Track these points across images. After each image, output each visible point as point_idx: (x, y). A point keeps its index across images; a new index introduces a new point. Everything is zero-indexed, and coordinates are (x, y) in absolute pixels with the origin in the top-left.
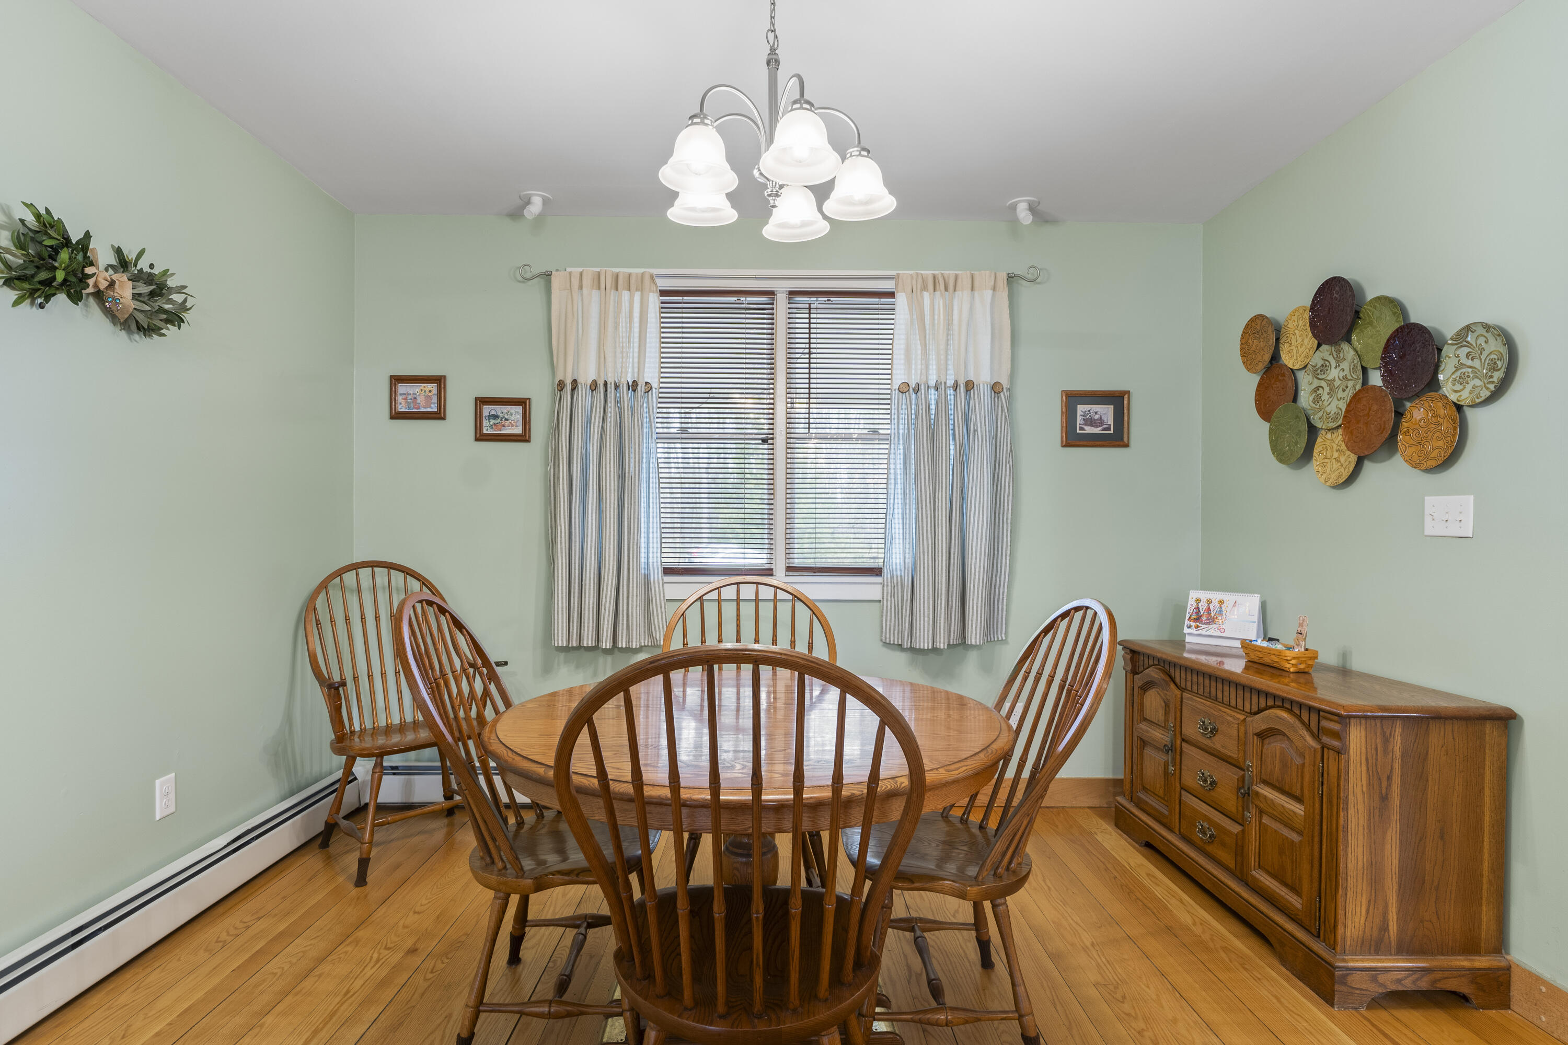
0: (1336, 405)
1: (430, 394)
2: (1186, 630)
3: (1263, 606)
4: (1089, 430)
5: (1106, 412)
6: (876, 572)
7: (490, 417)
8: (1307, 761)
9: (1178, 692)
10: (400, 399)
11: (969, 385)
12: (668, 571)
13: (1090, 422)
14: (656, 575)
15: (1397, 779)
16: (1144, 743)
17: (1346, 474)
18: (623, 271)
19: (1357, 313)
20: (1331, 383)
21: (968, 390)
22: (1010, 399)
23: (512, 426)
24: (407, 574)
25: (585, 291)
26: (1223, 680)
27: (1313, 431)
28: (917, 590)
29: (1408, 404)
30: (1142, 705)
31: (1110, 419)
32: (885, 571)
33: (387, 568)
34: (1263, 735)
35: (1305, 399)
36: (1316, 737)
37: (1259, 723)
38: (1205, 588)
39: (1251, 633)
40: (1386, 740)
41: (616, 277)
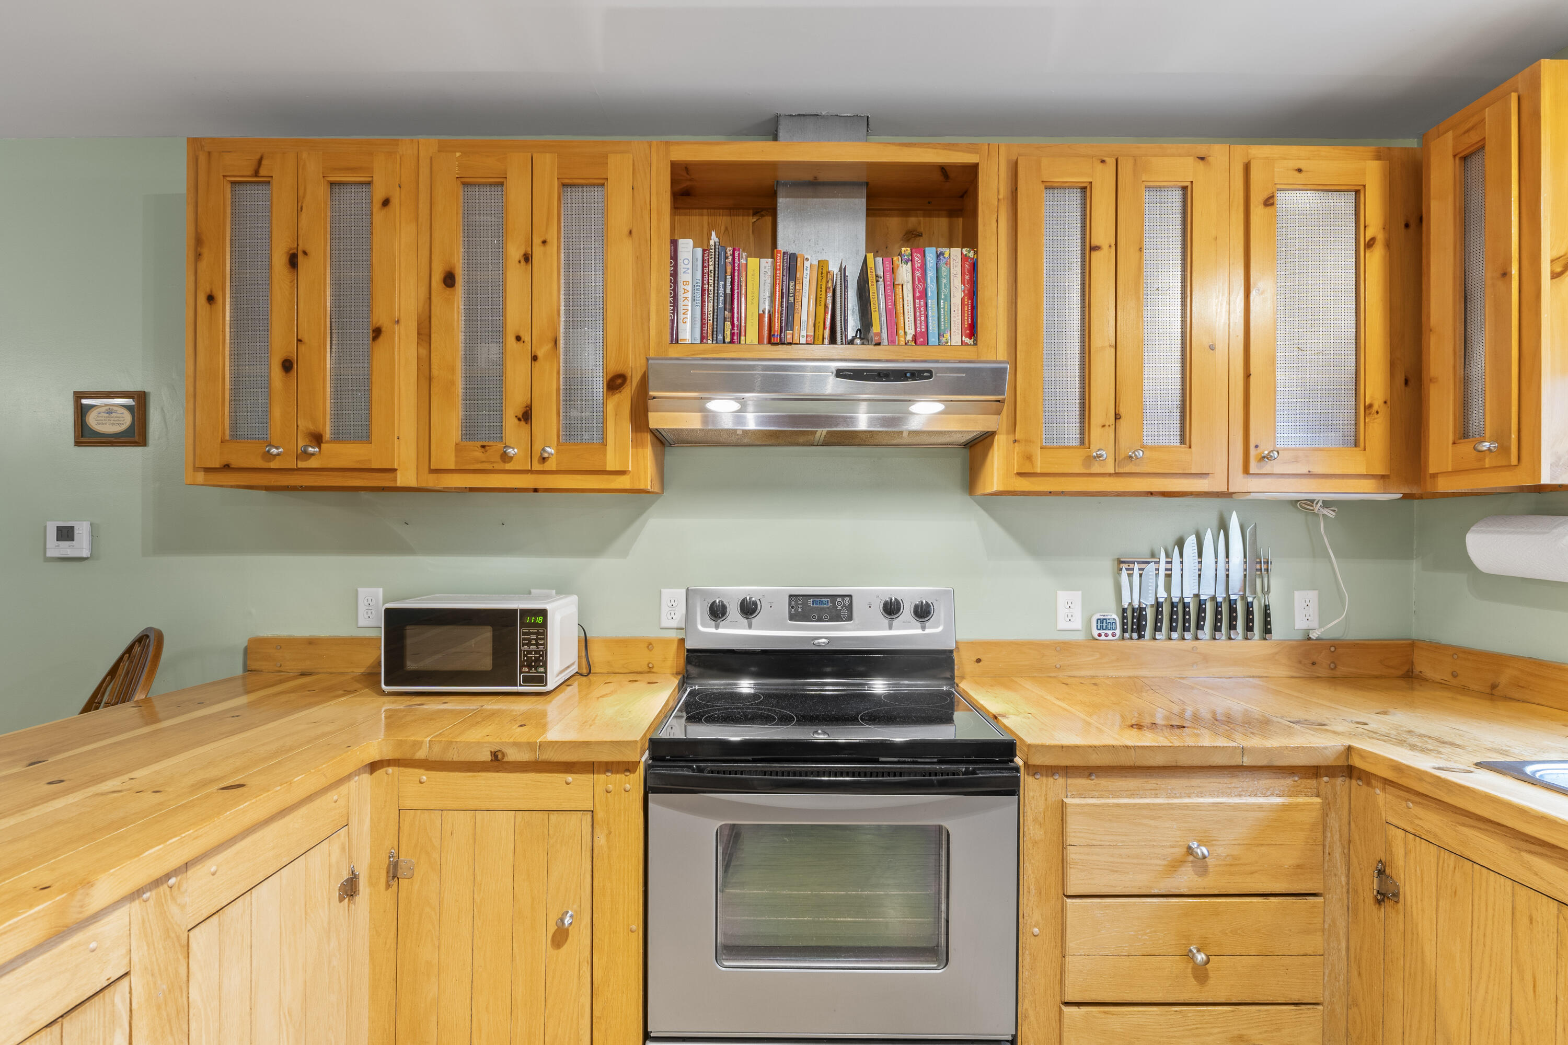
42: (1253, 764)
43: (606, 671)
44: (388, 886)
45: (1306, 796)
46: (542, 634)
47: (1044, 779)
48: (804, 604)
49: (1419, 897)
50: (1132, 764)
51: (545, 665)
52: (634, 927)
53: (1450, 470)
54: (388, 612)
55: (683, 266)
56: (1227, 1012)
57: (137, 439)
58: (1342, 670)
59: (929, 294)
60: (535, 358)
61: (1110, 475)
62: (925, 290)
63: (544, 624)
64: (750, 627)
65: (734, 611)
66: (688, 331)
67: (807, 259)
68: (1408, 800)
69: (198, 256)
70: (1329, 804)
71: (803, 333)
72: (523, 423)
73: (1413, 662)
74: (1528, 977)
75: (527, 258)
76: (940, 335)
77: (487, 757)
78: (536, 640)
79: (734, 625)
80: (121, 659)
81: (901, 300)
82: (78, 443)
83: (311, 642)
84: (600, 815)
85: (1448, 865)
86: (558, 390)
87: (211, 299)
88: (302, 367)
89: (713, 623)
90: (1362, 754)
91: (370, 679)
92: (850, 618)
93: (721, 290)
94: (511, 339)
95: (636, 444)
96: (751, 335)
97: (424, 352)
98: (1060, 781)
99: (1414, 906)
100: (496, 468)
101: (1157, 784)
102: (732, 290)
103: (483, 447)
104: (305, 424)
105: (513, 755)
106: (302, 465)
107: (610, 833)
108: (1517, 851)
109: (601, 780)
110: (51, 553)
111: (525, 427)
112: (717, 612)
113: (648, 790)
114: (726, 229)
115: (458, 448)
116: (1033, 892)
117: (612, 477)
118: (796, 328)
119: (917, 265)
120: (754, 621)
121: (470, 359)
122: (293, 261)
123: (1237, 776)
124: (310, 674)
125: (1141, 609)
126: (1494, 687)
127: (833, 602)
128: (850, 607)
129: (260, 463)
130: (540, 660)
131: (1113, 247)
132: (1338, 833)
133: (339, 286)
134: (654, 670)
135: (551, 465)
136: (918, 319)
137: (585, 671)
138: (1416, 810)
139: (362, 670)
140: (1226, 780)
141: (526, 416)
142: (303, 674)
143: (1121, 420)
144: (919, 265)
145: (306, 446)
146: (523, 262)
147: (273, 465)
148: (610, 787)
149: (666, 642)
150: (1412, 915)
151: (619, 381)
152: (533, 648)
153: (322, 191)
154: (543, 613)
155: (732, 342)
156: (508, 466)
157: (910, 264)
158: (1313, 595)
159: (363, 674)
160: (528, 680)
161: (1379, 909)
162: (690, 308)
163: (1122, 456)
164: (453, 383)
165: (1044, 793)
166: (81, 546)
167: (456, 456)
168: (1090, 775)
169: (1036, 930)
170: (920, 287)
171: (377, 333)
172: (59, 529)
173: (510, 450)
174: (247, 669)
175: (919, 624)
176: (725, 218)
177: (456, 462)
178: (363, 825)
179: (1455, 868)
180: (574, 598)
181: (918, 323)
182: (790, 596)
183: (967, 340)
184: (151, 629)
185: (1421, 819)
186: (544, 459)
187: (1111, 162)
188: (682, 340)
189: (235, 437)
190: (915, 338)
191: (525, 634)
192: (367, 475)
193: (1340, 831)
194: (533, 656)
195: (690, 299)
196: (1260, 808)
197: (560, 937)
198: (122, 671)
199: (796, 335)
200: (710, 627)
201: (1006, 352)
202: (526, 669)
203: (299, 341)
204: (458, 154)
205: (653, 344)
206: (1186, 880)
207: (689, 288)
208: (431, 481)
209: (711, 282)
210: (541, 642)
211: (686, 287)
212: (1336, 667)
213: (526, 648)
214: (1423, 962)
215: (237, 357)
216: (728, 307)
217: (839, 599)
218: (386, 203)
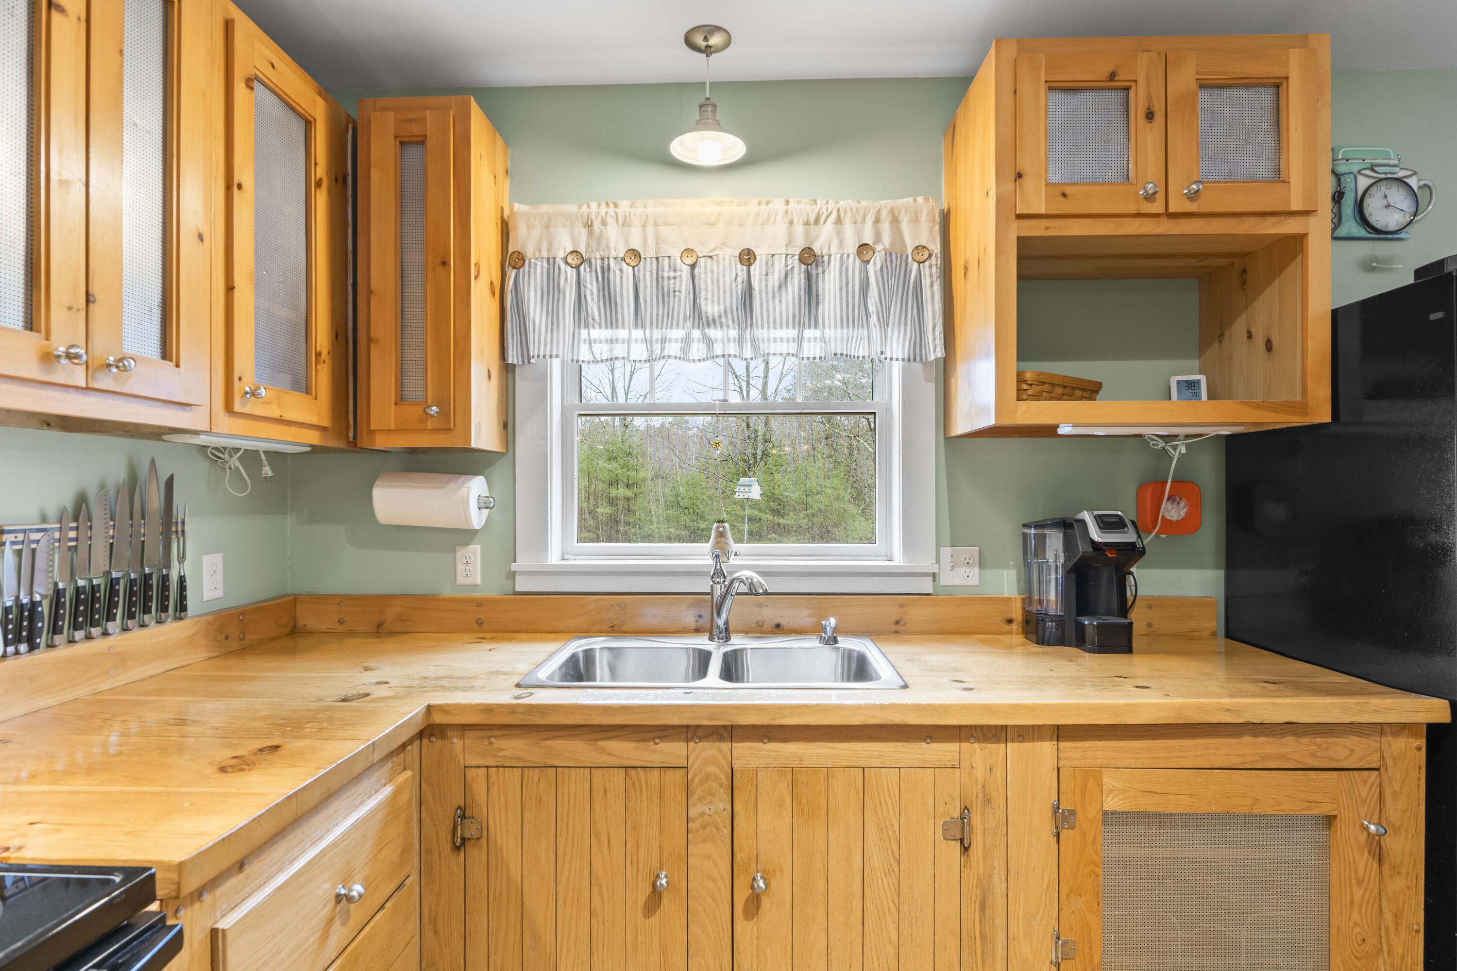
45: (400, 773)
49: (503, 821)
53: (393, 427)
58: (250, 638)
61: (80, 388)
68: (489, 738)
73: (295, 617)
74: (604, 838)
85: (533, 780)
90: (443, 709)
99: (498, 833)
108: (593, 743)
125: (34, 605)
126: (380, 625)
138: (498, 743)
143: (95, 306)
150: (496, 842)
158: (218, 558)
161: (459, 855)
179: (539, 780)
185: (504, 750)
212: (244, 637)
214: (508, 879)
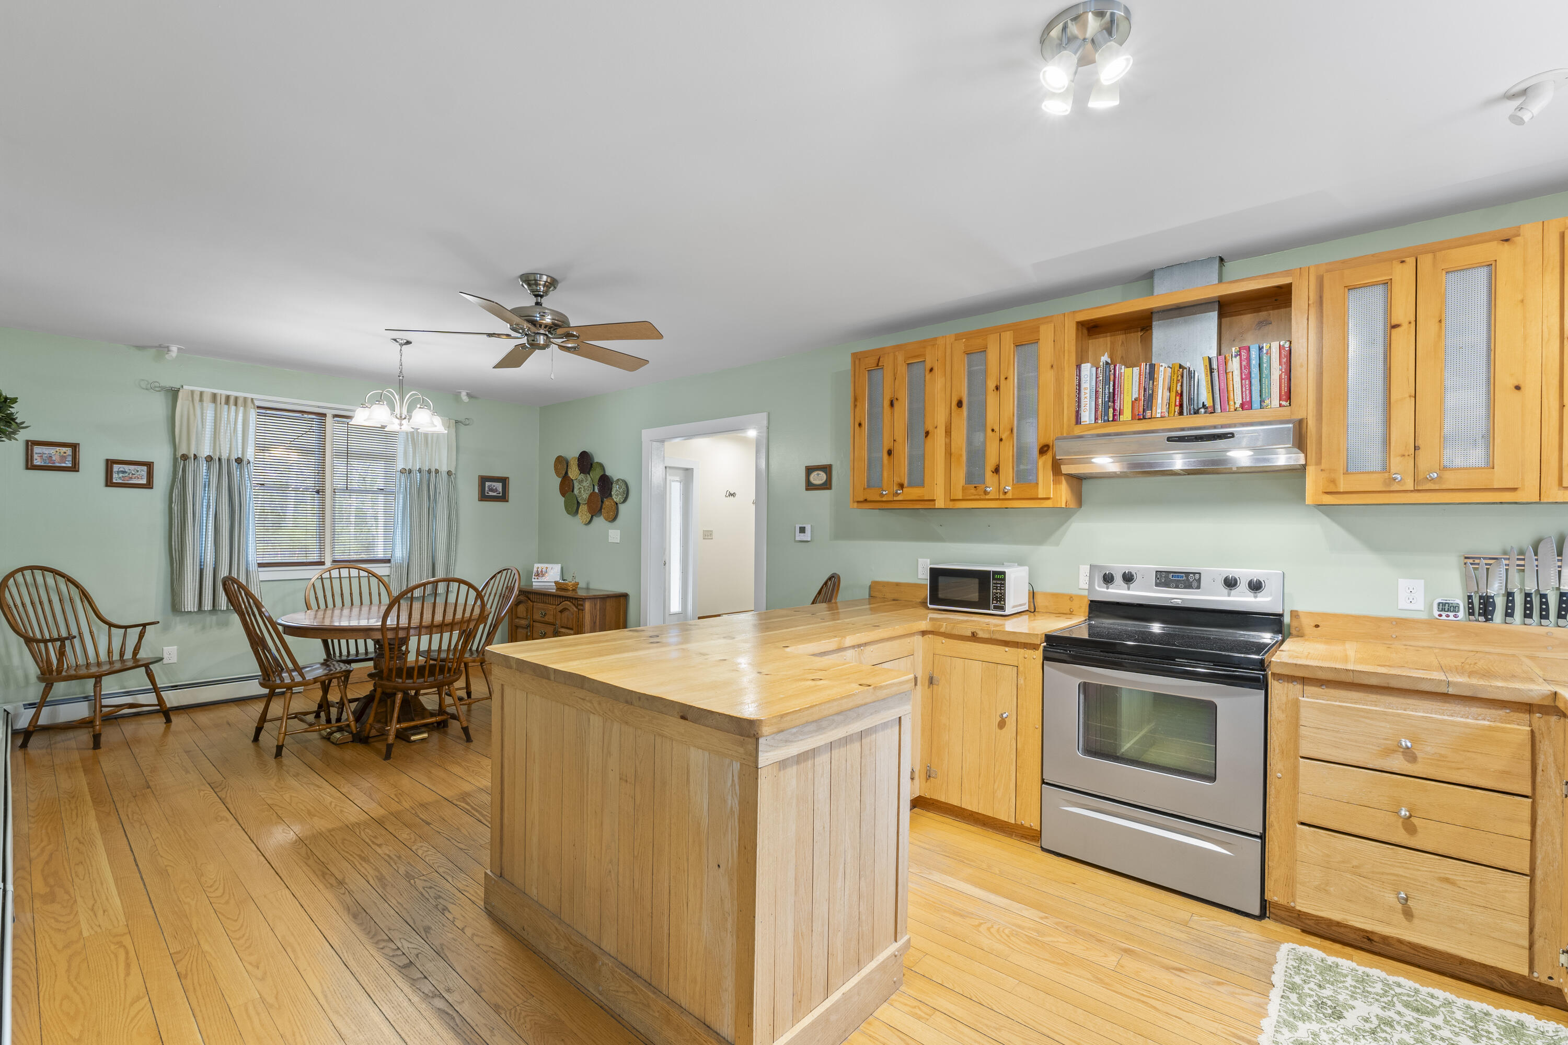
0: (585, 495)
1: (65, 455)
2: (533, 580)
3: (562, 568)
4: (491, 494)
5: (499, 486)
6: (389, 561)
7: (118, 472)
8: (574, 615)
9: (532, 603)
10: (35, 456)
11: (437, 471)
12: (261, 565)
13: (491, 490)
14: (253, 567)
15: (598, 617)
16: (517, 627)
17: (588, 520)
18: (233, 394)
19: (592, 464)
20: (584, 487)
21: (436, 473)
22: (455, 479)
23: (138, 478)
24: (56, 574)
25: (205, 404)
26: (548, 595)
27: (578, 503)
28: (410, 568)
29: (605, 499)
30: (516, 612)
31: (500, 489)
32: (392, 560)
33: (41, 570)
34: (561, 612)
35: (576, 491)
36: (577, 608)
37: (560, 607)
38: (539, 563)
39: (558, 579)
40: (595, 605)
41: (228, 398)
42: (1459, 694)
43: (1045, 611)
44: (929, 687)
45: (1518, 724)
46: (1003, 584)
47: (1286, 684)
48: (1167, 577)
50: (1351, 681)
51: (1004, 601)
52: (1037, 726)
54: (931, 569)
55: (1084, 379)
56: (1434, 859)
57: (828, 487)
59: (1253, 375)
60: (1001, 440)
61: (1412, 491)
62: (1250, 373)
63: (1004, 579)
64: (1129, 589)
65: (1118, 579)
66: (1087, 416)
67: (1162, 366)
69: (855, 406)
70: (1542, 734)
71: (1159, 411)
72: (995, 474)
75: (997, 388)
76: (1262, 401)
77: (970, 634)
78: (1000, 587)
79: (1118, 587)
80: (822, 587)
81: (1231, 382)
82: (807, 489)
83: (898, 584)
84: (1021, 669)
86: (1013, 456)
87: (860, 425)
88: (895, 453)
89: (1105, 585)
91: (923, 604)
92: (1198, 587)
93: (1107, 390)
94: (989, 431)
95: (1056, 482)
96: (1127, 415)
97: (948, 441)
98: (1298, 687)
100: (982, 498)
101: (1377, 698)
102: (1114, 389)
103: (975, 487)
104: (897, 480)
105: (981, 634)
106: (895, 499)
107: (1026, 678)
109: (1022, 651)
110: (798, 538)
111: (996, 476)
112: (1108, 579)
113: (1046, 658)
114: (1123, 342)
115: (964, 489)
116: (1277, 751)
117: (1042, 501)
118: (1154, 408)
119: (1244, 357)
120: (1131, 585)
121: (970, 442)
122: (892, 404)
123: (1449, 702)
124: (897, 600)
125: (1490, 597)
127: (1187, 577)
128: (1199, 581)
129: (879, 499)
130: (1001, 598)
131: (1413, 323)
132: (1552, 757)
133: (911, 411)
134: (1073, 613)
135: (1009, 496)
136: (1244, 393)
137: (1033, 610)
139: (920, 600)
140: (1439, 704)
141: (997, 470)
142: (894, 600)
143: (1420, 451)
144: (1245, 357)
145: (897, 490)
146: (995, 390)
147: (884, 499)
148: (1026, 656)
149: (1081, 597)
151: (1046, 449)
152: (999, 591)
153: (905, 367)
154: (1004, 573)
155: (1114, 420)
156: (987, 497)
157: (1238, 357)
159: (920, 602)
160: (996, 608)
162: (1088, 403)
163: (1421, 477)
164: (961, 455)
165: (1285, 692)
166: (807, 536)
167: (963, 493)
168: (1322, 685)
169: (1279, 775)
170: (1246, 372)
171: (927, 433)
172: (800, 528)
173: (988, 489)
174: (871, 596)
175: (1252, 594)
176: (1121, 336)
177: (963, 496)
178: (919, 656)
180: (1026, 568)
181: (1244, 395)
182: (1157, 572)
183: (1284, 403)
184: (835, 573)
186: (1006, 493)
187: (1411, 261)
188: (1083, 422)
189: (869, 486)
190: (1242, 406)
191: (994, 583)
192: (922, 503)
193: (1554, 756)
194: (998, 595)
195: (1088, 398)
196: (1467, 725)
197: (1002, 724)
198: (823, 592)
199: (1154, 413)
200: (1103, 588)
201: (1315, 409)
202: (995, 602)
203: (894, 440)
204: (964, 340)
205: (1065, 426)
206: (1398, 763)
207: (1088, 391)
208: (951, 505)
209: (1101, 386)
210: (1003, 588)
211: (1086, 391)
213: (995, 591)
215: (870, 451)
216: (1111, 400)
217: (1192, 575)
218: (931, 370)
